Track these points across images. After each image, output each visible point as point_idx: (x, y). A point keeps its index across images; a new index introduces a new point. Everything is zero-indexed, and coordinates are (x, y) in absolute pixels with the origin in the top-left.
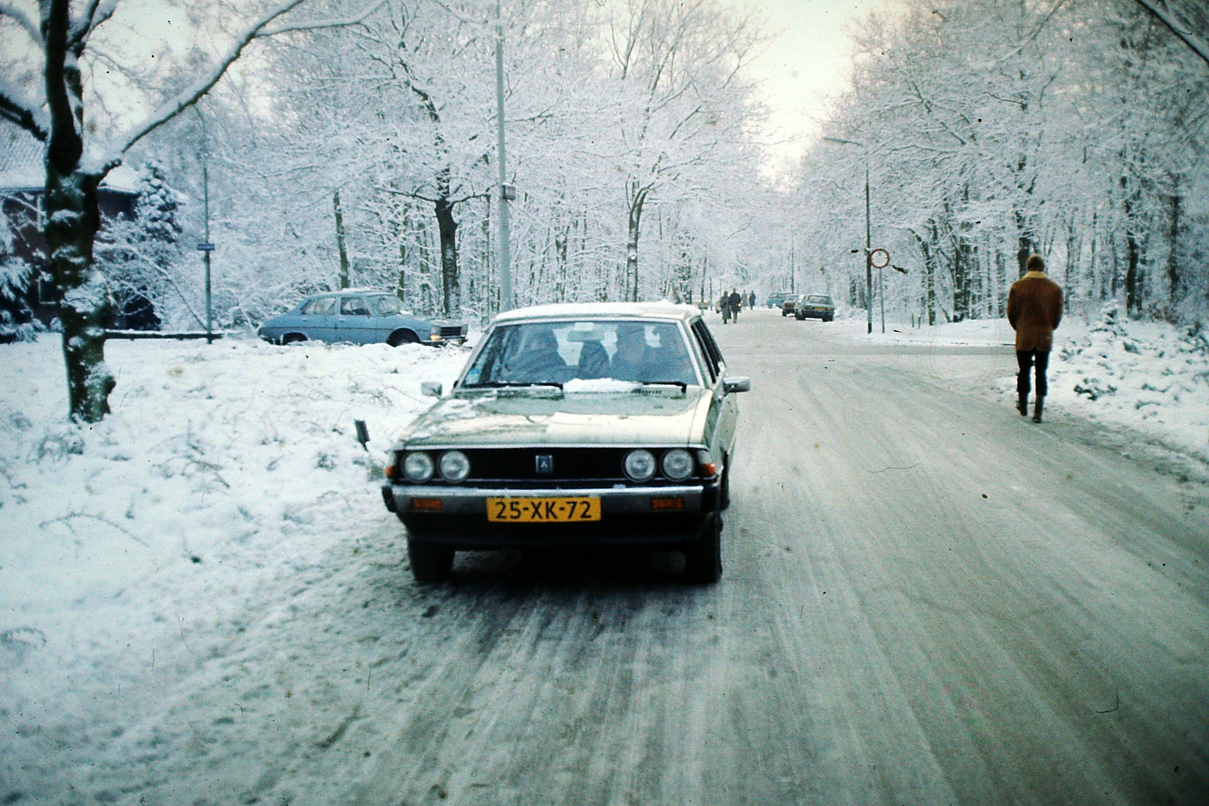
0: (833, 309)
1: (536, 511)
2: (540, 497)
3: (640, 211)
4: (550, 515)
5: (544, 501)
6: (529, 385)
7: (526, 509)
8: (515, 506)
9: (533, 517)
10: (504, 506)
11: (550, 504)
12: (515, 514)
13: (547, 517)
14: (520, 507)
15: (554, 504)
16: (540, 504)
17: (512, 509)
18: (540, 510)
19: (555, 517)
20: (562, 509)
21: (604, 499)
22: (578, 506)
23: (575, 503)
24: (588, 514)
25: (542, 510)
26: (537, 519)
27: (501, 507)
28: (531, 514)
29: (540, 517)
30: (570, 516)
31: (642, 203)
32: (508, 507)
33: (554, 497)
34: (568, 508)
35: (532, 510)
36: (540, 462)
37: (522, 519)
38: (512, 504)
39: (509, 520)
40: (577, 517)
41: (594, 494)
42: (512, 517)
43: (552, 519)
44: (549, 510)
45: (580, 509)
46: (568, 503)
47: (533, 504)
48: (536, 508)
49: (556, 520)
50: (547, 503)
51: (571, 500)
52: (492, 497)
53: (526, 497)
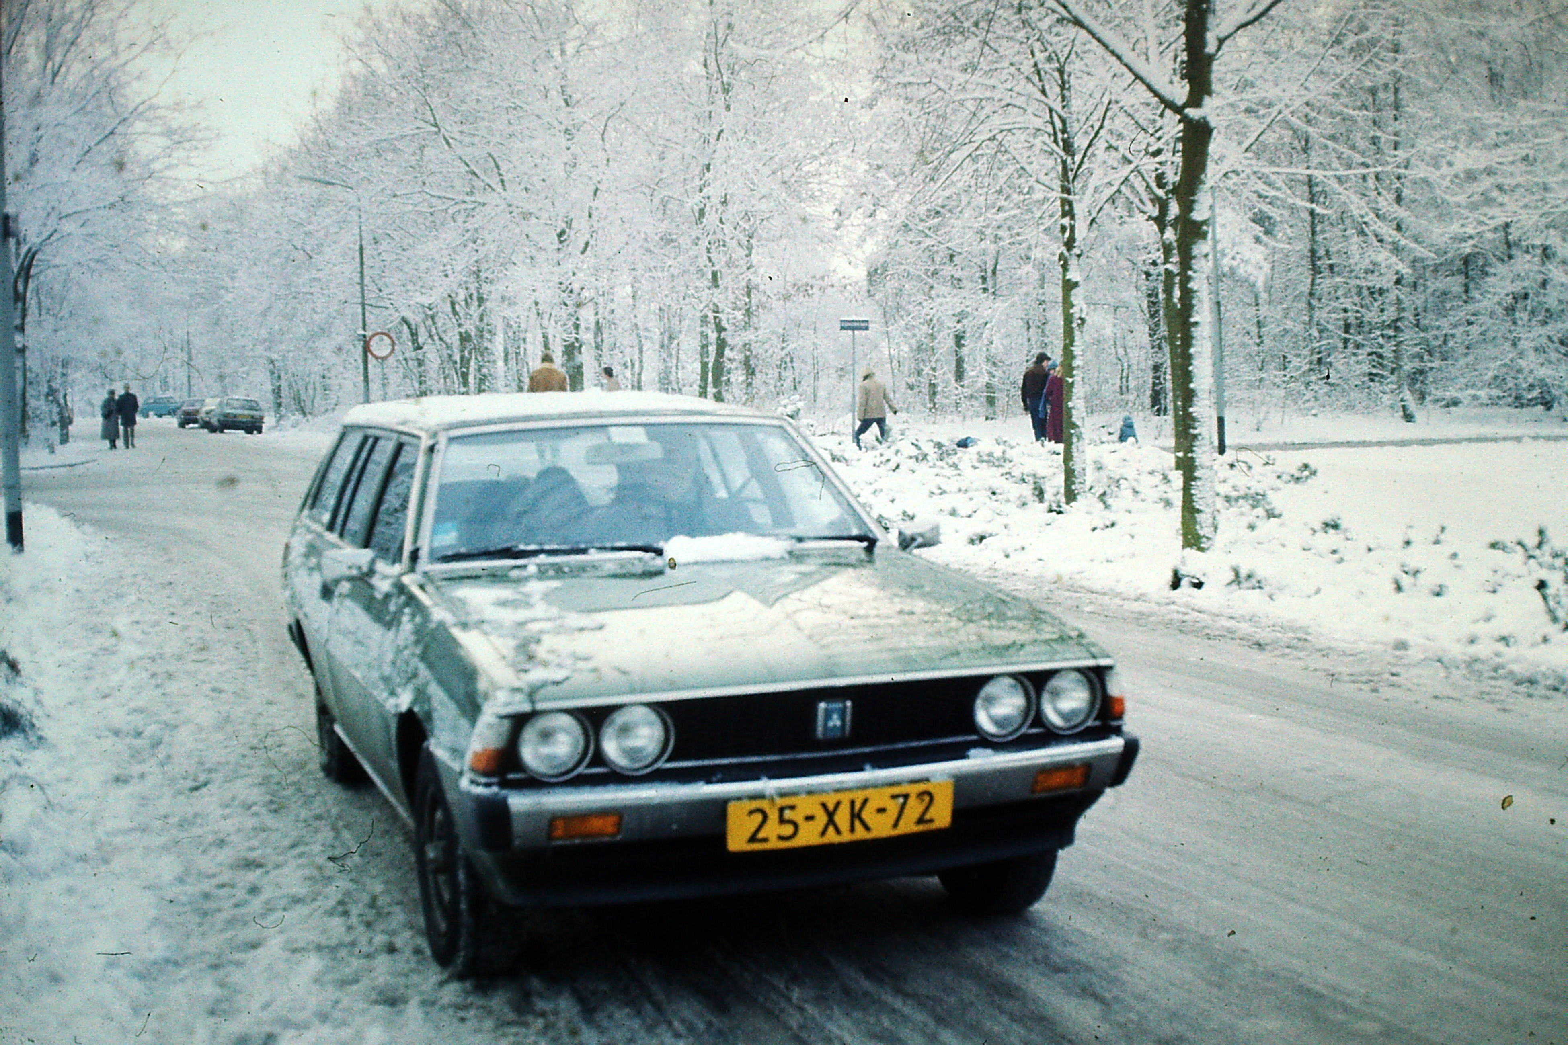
0: (262, 418)
1: (831, 821)
2: (837, 791)
3: (27, 277)
4: (857, 824)
5: (845, 798)
6: (584, 551)
7: (809, 818)
8: (788, 814)
9: (823, 833)
10: (765, 817)
11: (857, 806)
12: (788, 830)
13: (852, 829)
14: (797, 816)
15: (865, 801)
16: (838, 804)
17: (782, 821)
18: (837, 818)
19: (867, 828)
20: (881, 810)
21: (961, 782)
22: (912, 802)
23: (906, 797)
24: (928, 817)
25: (842, 818)
26: (832, 837)
27: (759, 817)
28: (820, 828)
29: (838, 831)
30: (895, 825)
31: (30, 266)
32: (773, 816)
33: (864, 787)
34: (893, 808)
35: (822, 818)
36: (828, 715)
37: (801, 841)
38: (781, 810)
39: (774, 844)
40: (908, 826)
41: (943, 773)
42: (781, 838)
43: (860, 834)
44: (856, 816)
45: (914, 808)
46: (894, 797)
47: (824, 806)
48: (831, 815)
49: (867, 836)
50: (853, 803)
51: (897, 790)
52: (739, 799)
53: (810, 793)
